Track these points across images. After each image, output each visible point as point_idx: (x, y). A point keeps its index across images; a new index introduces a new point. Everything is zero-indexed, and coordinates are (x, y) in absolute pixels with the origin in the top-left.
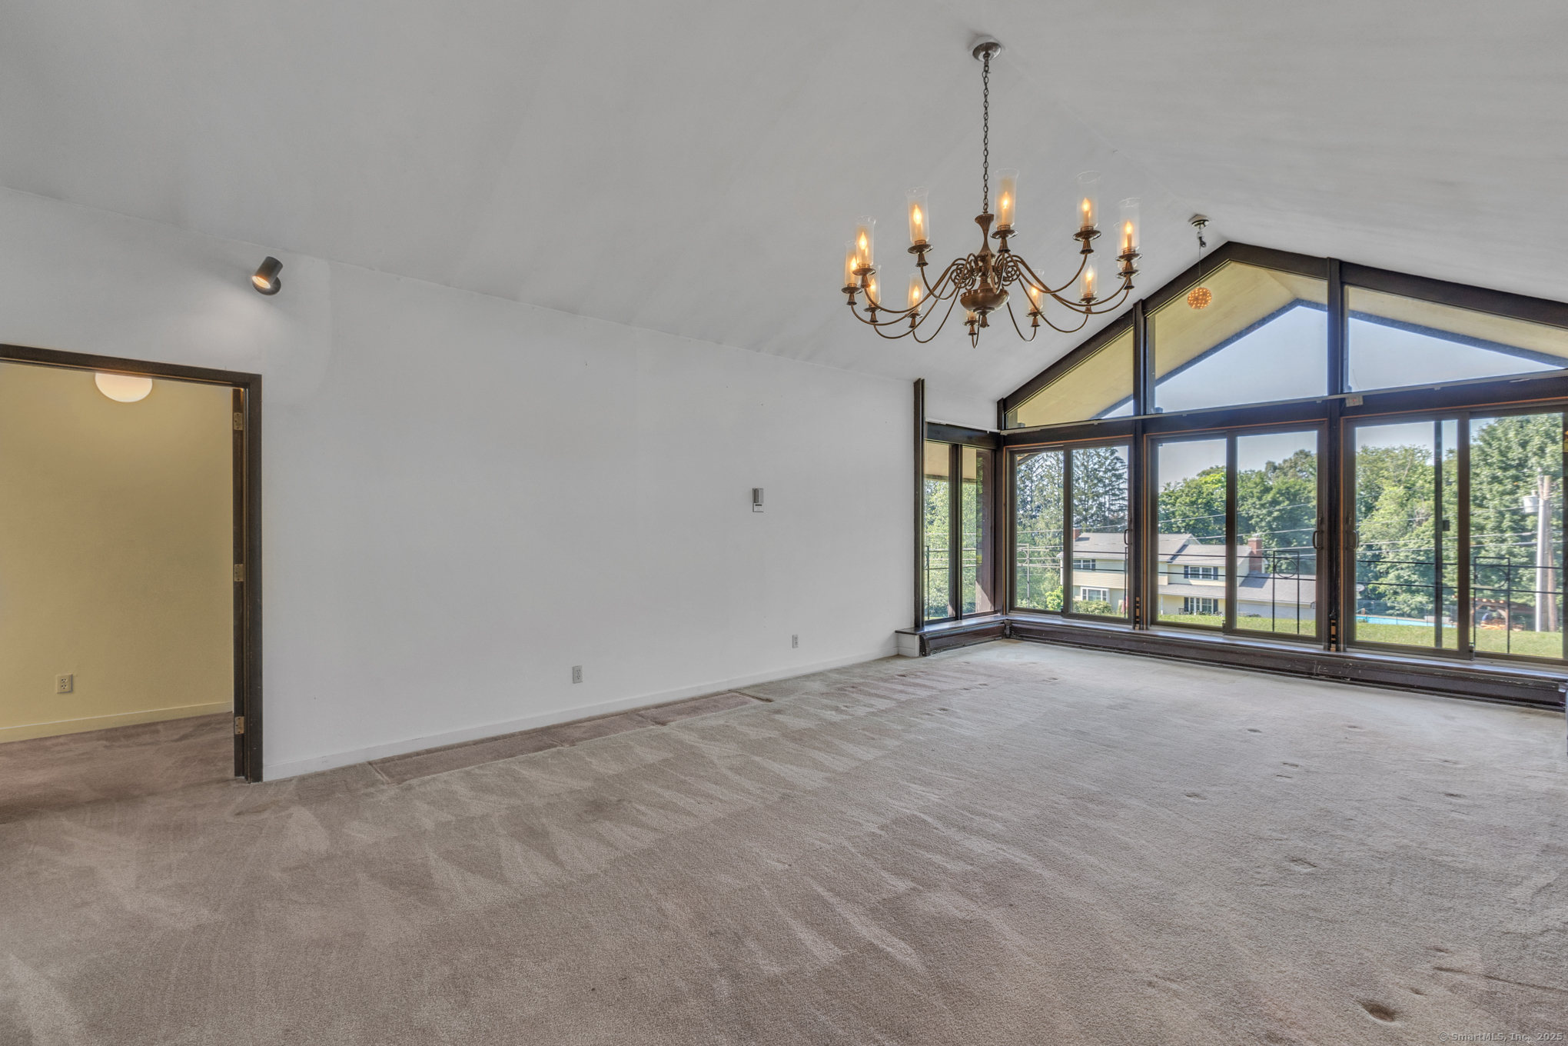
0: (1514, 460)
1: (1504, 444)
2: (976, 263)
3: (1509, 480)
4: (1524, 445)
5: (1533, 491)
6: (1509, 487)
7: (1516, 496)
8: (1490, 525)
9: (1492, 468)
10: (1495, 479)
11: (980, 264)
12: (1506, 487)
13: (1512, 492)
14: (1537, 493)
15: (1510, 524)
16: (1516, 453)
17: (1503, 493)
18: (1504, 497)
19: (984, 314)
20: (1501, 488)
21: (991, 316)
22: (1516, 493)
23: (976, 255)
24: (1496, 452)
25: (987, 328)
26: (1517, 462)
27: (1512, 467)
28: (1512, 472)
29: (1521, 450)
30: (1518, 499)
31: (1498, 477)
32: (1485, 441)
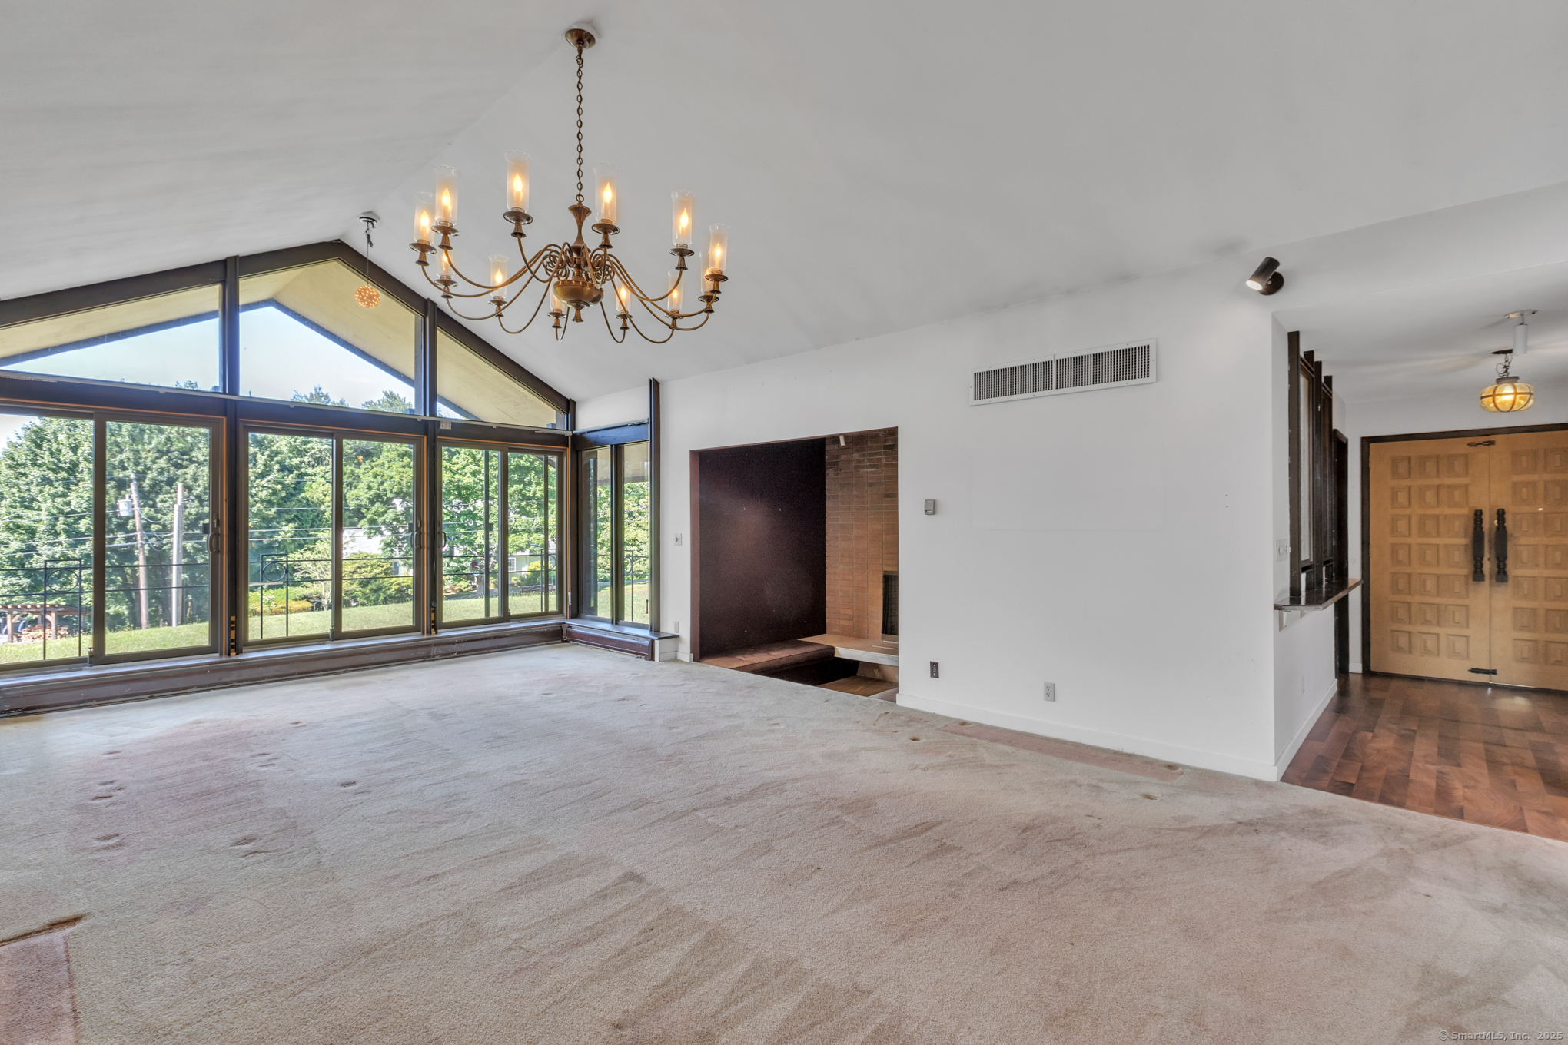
0: (65, 463)
1: (55, 446)
2: (571, 255)
3: (61, 482)
4: (74, 449)
5: (127, 496)
6: (60, 489)
7: (68, 499)
8: (41, 528)
9: (41, 469)
10: (45, 481)
11: (575, 256)
12: (58, 489)
13: (64, 495)
14: (130, 497)
15: (64, 526)
16: (67, 456)
17: (54, 496)
18: (55, 500)
19: (578, 308)
20: (53, 491)
21: (585, 312)
22: (68, 496)
23: (571, 245)
24: (47, 453)
25: (580, 323)
26: (68, 465)
27: (62, 468)
28: (64, 474)
29: (71, 453)
30: (70, 502)
31: (49, 479)
32: (33, 441)
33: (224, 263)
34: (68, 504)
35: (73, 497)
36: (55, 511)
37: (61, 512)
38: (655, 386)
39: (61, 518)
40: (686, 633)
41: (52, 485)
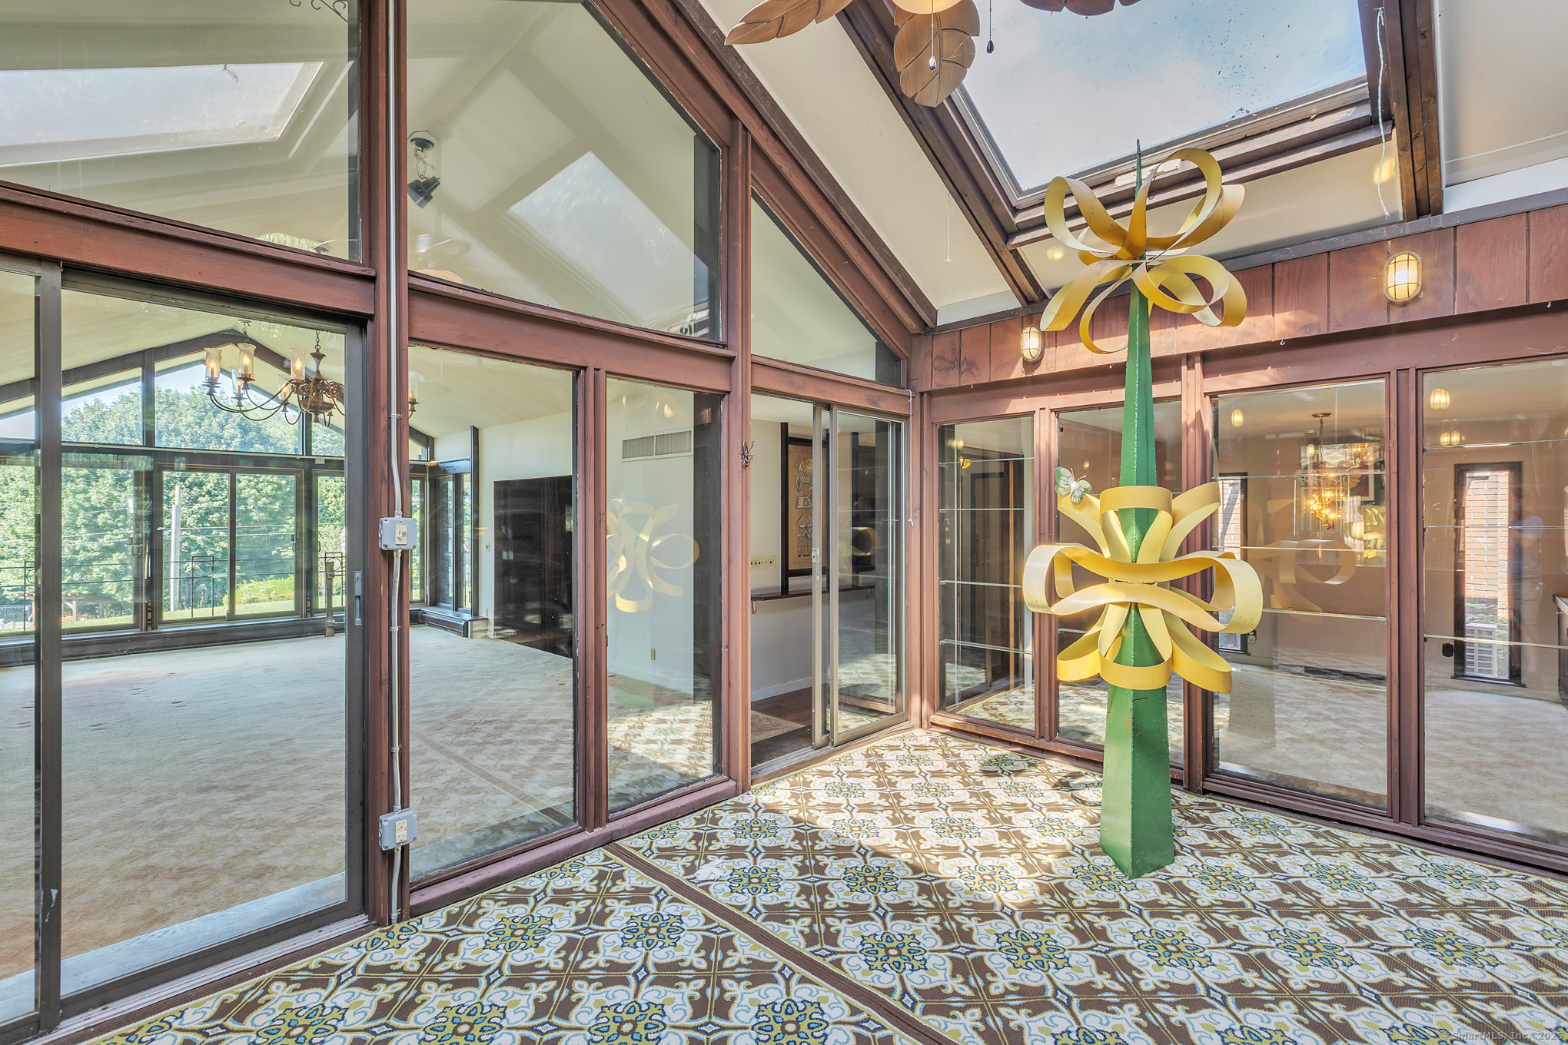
6: (81, 486)
13: (85, 491)
33: (142, 353)
34: (88, 500)
35: (93, 494)
36: (76, 507)
37: (82, 507)
38: (476, 431)
39: (82, 514)
40: (492, 618)
41: (73, 481)
